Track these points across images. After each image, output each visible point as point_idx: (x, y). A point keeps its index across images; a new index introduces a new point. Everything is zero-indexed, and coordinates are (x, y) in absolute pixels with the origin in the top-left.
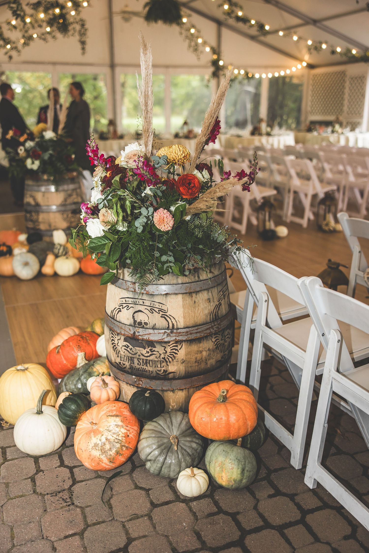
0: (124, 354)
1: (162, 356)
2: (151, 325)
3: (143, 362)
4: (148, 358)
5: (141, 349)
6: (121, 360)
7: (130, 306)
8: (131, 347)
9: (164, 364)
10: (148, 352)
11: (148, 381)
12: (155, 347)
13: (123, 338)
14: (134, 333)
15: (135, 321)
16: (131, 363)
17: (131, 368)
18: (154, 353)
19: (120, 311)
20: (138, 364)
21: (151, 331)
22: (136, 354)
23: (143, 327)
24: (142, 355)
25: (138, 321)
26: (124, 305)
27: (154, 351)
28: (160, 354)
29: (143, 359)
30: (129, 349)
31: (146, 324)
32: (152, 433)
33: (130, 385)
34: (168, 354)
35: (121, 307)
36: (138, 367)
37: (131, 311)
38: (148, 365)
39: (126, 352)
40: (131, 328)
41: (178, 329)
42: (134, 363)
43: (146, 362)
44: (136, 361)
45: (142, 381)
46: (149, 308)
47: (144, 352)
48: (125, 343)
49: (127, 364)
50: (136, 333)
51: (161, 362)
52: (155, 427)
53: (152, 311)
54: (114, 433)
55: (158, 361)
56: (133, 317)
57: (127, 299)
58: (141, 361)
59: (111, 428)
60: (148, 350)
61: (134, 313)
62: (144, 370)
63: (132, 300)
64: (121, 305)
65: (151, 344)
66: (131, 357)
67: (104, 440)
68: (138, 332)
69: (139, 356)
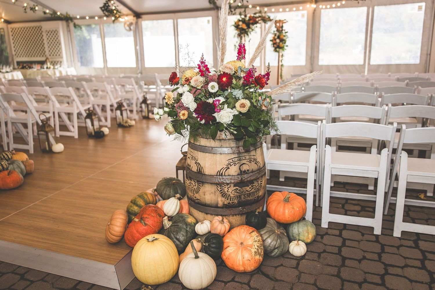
0: (233, 196)
1: (257, 188)
2: (251, 170)
3: (247, 195)
4: (250, 192)
5: (246, 187)
6: (231, 201)
7: (236, 162)
8: (239, 188)
9: (258, 192)
10: (250, 188)
11: (249, 206)
12: (254, 183)
13: (232, 185)
14: (242, 179)
15: (241, 171)
16: (239, 199)
17: (239, 202)
18: (254, 187)
19: (229, 168)
20: (244, 198)
21: (251, 174)
22: (243, 192)
23: (247, 173)
24: (247, 191)
25: (244, 170)
26: (232, 164)
27: (254, 186)
28: (256, 187)
29: (247, 194)
30: (238, 191)
31: (248, 170)
32: (269, 233)
33: (236, 215)
34: (259, 185)
35: (229, 166)
36: (244, 199)
37: (237, 166)
38: (250, 196)
39: (235, 193)
40: (239, 176)
41: (261, 168)
42: (241, 199)
43: (249, 195)
44: (243, 197)
45: (245, 209)
46: (249, 160)
47: (248, 188)
48: (235, 188)
49: (236, 201)
50: (243, 179)
51: (256, 191)
52: (268, 229)
53: (250, 162)
54: (258, 242)
55: (255, 192)
56: (240, 169)
57: (234, 159)
58: (246, 196)
59: (256, 239)
60: (250, 187)
61: (240, 166)
62: (248, 201)
63: (238, 158)
64: (229, 164)
65: (252, 182)
66: (239, 196)
67: (257, 248)
68: (244, 177)
69: (245, 192)
